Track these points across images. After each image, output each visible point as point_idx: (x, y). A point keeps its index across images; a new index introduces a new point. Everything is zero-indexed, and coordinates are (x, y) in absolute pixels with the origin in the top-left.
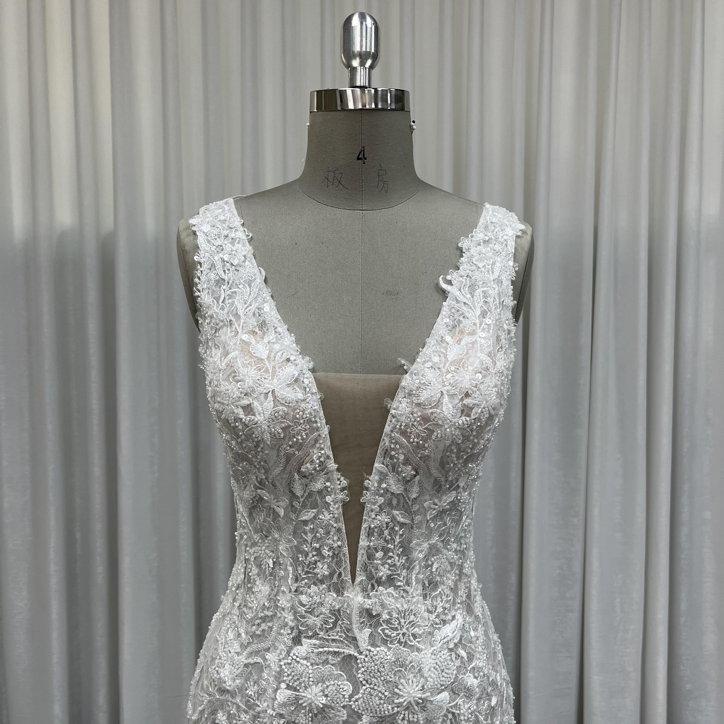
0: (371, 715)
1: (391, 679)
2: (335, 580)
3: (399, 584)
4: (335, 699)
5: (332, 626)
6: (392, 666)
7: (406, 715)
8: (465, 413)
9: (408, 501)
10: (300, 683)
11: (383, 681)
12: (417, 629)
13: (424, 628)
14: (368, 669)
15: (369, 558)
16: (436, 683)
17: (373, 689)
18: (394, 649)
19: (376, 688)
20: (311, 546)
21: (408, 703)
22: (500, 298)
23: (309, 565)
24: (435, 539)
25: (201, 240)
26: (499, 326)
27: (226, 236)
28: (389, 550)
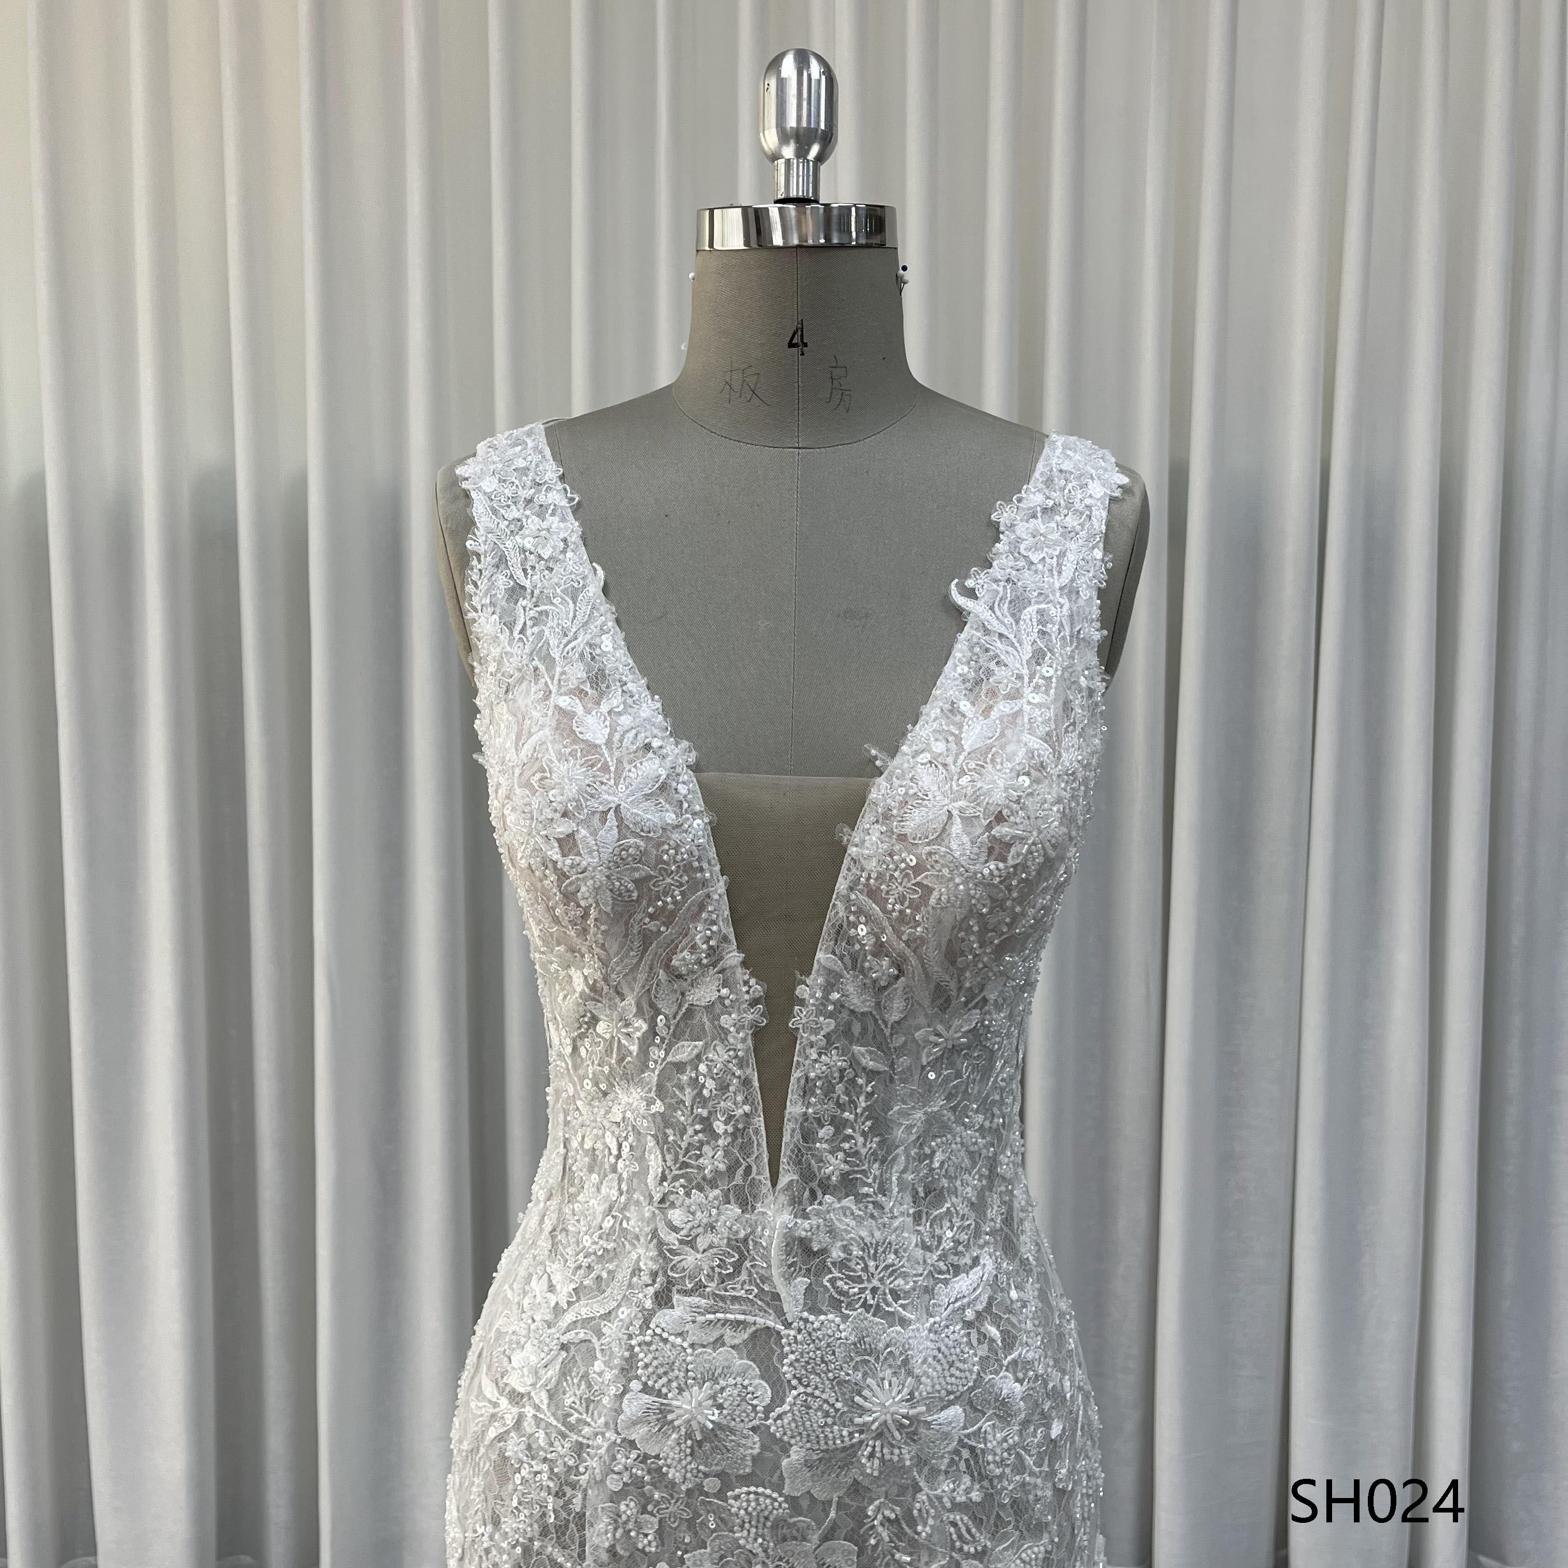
0: (808, 1445)
1: (847, 1378)
2: (738, 1179)
3: (866, 1190)
4: (737, 1412)
5: (731, 1270)
6: (850, 1352)
7: (878, 1449)
8: (996, 852)
9: (883, 1027)
10: (670, 1381)
11: (833, 1380)
12: (900, 1281)
13: (915, 1279)
14: (802, 1357)
15: (805, 1138)
16: (938, 1387)
17: (812, 1395)
18: (855, 1318)
19: (817, 1393)
20: (692, 1113)
21: (880, 1425)
22: (1072, 624)
23: (687, 1151)
24: (937, 1104)
25: (479, 509)
26: (1068, 681)
27: (529, 501)
28: (845, 1123)
